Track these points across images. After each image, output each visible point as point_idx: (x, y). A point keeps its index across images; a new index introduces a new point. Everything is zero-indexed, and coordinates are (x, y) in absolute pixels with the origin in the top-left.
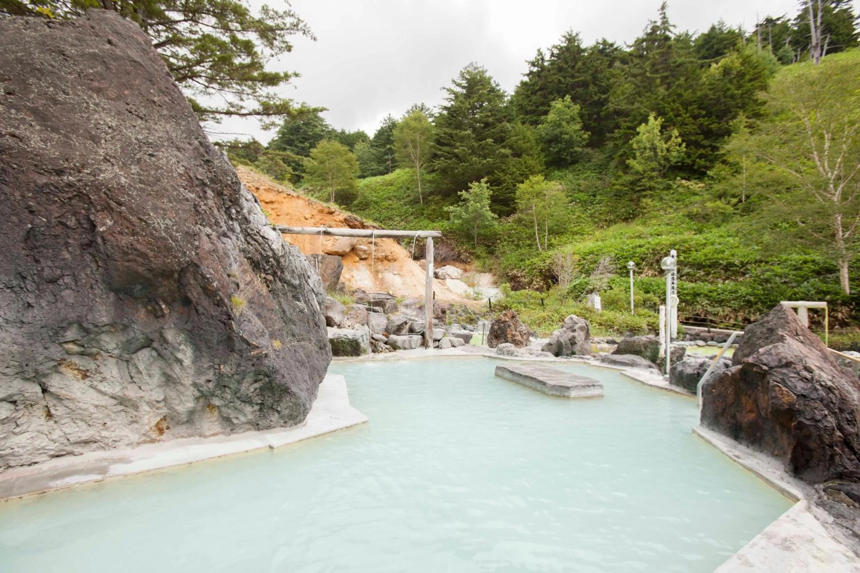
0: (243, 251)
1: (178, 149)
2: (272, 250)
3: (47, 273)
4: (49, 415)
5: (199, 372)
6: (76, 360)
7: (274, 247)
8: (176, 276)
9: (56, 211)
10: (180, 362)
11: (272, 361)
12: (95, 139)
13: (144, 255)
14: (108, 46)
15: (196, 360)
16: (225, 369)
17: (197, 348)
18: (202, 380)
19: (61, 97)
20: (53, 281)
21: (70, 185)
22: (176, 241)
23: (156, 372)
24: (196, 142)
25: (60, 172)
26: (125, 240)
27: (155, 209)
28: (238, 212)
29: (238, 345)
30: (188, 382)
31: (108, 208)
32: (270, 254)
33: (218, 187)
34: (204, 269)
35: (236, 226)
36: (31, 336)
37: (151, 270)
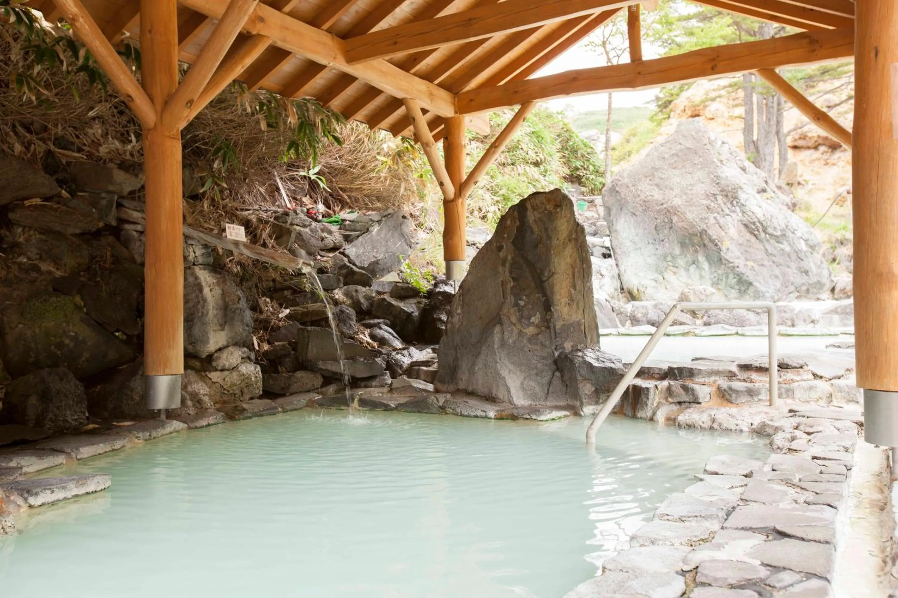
0: (741, 221)
1: (703, 183)
2: (757, 218)
3: (661, 238)
4: (666, 288)
5: (711, 273)
6: (671, 268)
7: (758, 216)
8: (699, 235)
9: (662, 217)
10: (704, 269)
11: (742, 269)
12: (672, 189)
13: (686, 229)
14: (680, 146)
15: (710, 268)
16: (720, 272)
17: (710, 264)
18: (712, 277)
19: (663, 176)
20: (663, 241)
21: (665, 208)
22: (696, 222)
23: (697, 274)
24: (712, 176)
25: (662, 204)
26: (680, 224)
27: (690, 211)
28: (737, 202)
29: (724, 262)
30: (707, 277)
31: (675, 214)
32: (756, 220)
33: (725, 193)
34: (710, 232)
35: (738, 209)
36: (658, 259)
37: (689, 234)
